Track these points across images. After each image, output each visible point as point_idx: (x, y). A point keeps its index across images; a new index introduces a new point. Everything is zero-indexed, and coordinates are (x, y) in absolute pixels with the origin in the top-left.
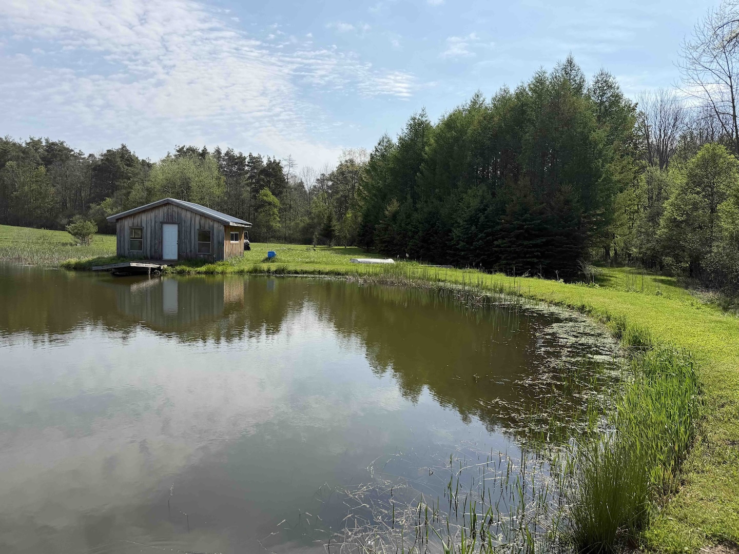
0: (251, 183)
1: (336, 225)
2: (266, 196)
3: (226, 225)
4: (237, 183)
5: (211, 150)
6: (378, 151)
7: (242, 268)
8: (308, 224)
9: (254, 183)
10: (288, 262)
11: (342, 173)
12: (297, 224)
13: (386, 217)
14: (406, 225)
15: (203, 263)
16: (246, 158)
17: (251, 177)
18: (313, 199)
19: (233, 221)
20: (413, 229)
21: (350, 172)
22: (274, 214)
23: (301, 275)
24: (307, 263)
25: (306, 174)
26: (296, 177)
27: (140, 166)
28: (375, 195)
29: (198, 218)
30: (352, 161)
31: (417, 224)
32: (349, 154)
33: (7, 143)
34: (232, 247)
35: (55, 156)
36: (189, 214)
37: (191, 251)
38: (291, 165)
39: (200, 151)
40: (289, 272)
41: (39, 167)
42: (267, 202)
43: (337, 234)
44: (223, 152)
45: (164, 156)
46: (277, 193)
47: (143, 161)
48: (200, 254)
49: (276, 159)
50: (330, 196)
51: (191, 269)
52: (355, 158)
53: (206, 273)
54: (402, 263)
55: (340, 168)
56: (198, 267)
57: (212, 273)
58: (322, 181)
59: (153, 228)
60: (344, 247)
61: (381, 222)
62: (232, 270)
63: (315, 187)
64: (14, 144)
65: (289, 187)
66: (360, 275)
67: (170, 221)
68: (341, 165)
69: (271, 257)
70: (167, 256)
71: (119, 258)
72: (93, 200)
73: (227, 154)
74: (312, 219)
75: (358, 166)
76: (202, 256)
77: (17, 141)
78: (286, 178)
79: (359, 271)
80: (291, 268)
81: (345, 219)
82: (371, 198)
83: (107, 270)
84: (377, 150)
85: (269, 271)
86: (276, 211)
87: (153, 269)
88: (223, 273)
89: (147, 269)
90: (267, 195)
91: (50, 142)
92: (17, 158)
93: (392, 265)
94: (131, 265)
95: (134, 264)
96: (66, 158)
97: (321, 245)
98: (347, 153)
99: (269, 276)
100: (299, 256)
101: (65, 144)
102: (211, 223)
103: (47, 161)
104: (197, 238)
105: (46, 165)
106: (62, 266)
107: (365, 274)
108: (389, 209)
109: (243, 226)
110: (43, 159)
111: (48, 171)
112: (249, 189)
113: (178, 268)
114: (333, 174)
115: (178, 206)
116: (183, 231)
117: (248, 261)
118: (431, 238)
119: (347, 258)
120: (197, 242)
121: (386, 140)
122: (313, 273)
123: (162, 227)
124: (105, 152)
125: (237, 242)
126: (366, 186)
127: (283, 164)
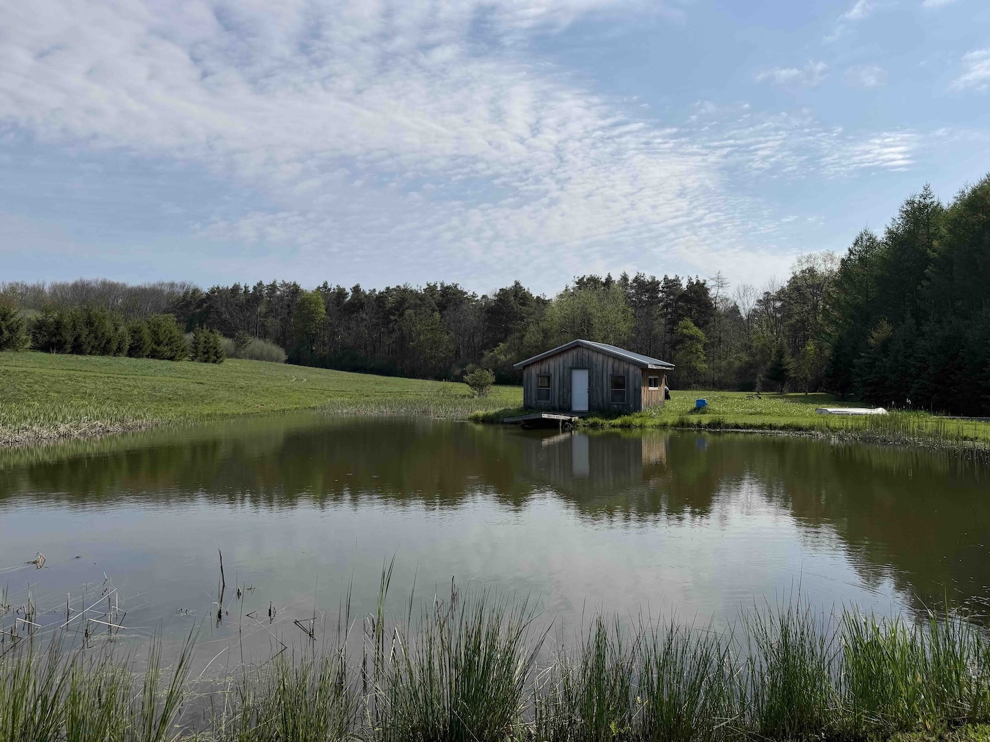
0: (666, 314)
1: (790, 362)
2: (686, 328)
3: (644, 368)
4: (649, 314)
5: (616, 278)
6: (854, 254)
7: (665, 420)
8: (746, 363)
9: (669, 313)
10: (724, 412)
11: (798, 289)
12: (730, 364)
13: (871, 348)
14: (906, 357)
15: (618, 414)
16: (660, 283)
17: (666, 306)
18: (752, 327)
19: (652, 363)
20: (918, 365)
21: (808, 286)
22: (697, 350)
23: (744, 430)
24: (751, 414)
25: (742, 295)
26: (727, 300)
27: (534, 304)
28: (852, 317)
29: (611, 361)
30: (811, 271)
31: (924, 356)
32: (807, 261)
33: (405, 290)
34: (651, 394)
35: (449, 301)
36: (600, 357)
37: (603, 401)
38: (721, 285)
39: (603, 280)
40: (727, 426)
41: (434, 314)
42: (688, 337)
43: (792, 376)
44: (631, 278)
45: (561, 290)
46: (701, 323)
47: (538, 297)
48: (614, 404)
49: (699, 279)
50: (781, 321)
51: (605, 421)
52: (816, 267)
53: (622, 426)
54: (899, 414)
55: (794, 282)
56: (612, 419)
57: (629, 426)
58: (766, 300)
59: (561, 375)
60: (804, 394)
61: (863, 354)
62: (652, 424)
63: (754, 310)
64: (411, 291)
65: (719, 315)
66: (832, 431)
67: (579, 366)
68: (795, 277)
69: (700, 407)
70: (576, 408)
71: (526, 410)
72: (485, 346)
73: (636, 280)
74: (753, 355)
75: (822, 277)
76: (615, 406)
77: (414, 287)
78: (713, 302)
79: (832, 425)
80: (730, 420)
81: (804, 353)
82: (845, 321)
83: (516, 423)
84: (851, 252)
85: (699, 425)
86: (700, 346)
87: (564, 421)
88: (641, 426)
89: (558, 421)
90: (689, 327)
91: (445, 285)
92: (416, 306)
93: (883, 415)
94: (543, 417)
95: (545, 416)
96: (460, 301)
97: (767, 392)
98: (804, 260)
99: (699, 431)
100: (738, 406)
101: (459, 287)
102: (626, 367)
103: (442, 307)
104: (610, 384)
105: (440, 312)
106: (470, 419)
107: (841, 429)
108: (875, 335)
109: (665, 368)
110: (438, 304)
111: (442, 317)
112: (663, 321)
113: (591, 420)
114: (782, 291)
115: (589, 348)
116: (594, 377)
117: (670, 412)
118: (952, 376)
119: (811, 409)
120: (610, 390)
121: (865, 238)
122: (761, 427)
123: (571, 373)
124: (498, 291)
125: (657, 388)
126: (836, 304)
127: (709, 284)
